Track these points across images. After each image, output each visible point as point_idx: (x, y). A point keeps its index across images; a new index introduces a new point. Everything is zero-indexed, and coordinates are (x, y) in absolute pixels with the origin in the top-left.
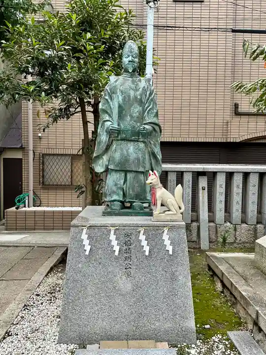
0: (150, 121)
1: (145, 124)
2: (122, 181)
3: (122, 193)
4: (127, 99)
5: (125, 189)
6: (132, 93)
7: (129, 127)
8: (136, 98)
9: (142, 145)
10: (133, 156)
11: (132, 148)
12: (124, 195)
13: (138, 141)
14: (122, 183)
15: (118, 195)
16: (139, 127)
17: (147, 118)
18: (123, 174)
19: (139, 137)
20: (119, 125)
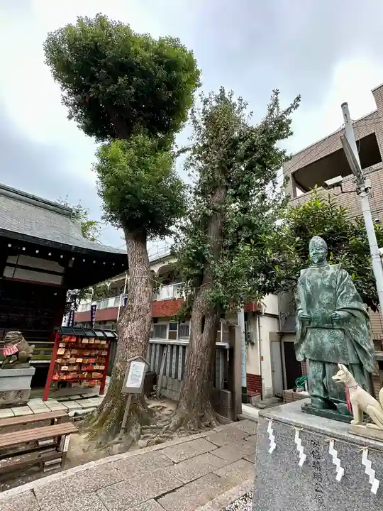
0: (345, 306)
1: (338, 310)
2: (321, 374)
3: (322, 388)
4: (314, 287)
5: (325, 383)
6: (319, 281)
7: (319, 315)
8: (323, 285)
9: (339, 333)
10: (329, 346)
11: (326, 336)
12: (326, 391)
13: (334, 329)
14: (321, 377)
15: (318, 389)
16: (330, 313)
17: (341, 303)
18: (321, 366)
19: (333, 324)
20: (309, 312)
